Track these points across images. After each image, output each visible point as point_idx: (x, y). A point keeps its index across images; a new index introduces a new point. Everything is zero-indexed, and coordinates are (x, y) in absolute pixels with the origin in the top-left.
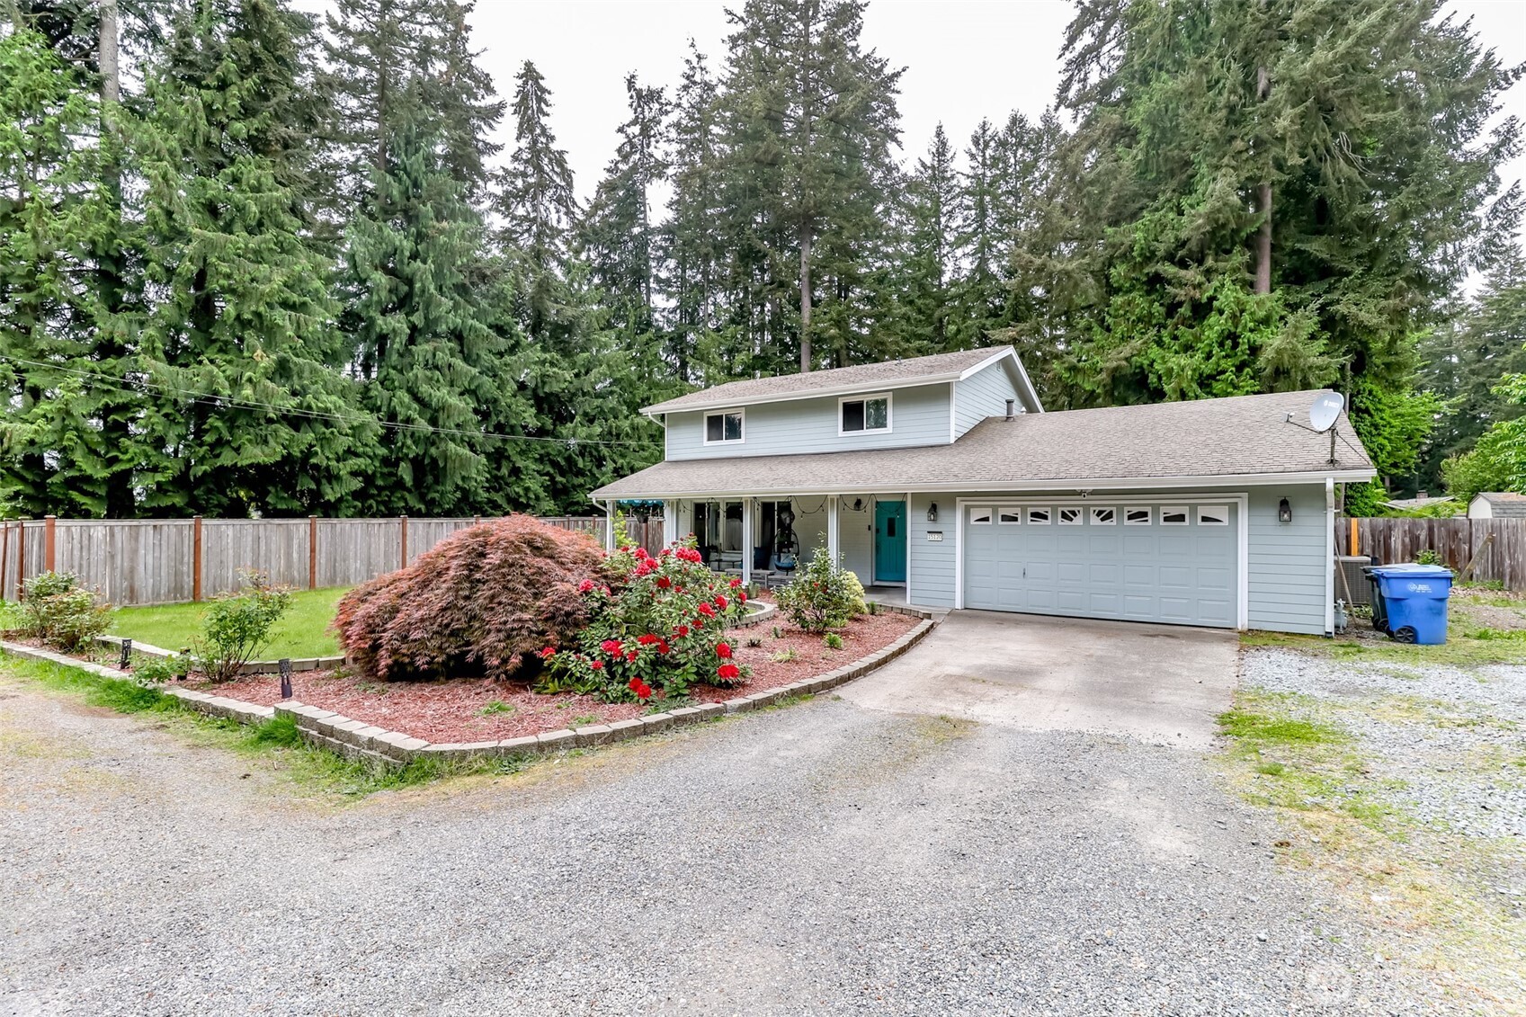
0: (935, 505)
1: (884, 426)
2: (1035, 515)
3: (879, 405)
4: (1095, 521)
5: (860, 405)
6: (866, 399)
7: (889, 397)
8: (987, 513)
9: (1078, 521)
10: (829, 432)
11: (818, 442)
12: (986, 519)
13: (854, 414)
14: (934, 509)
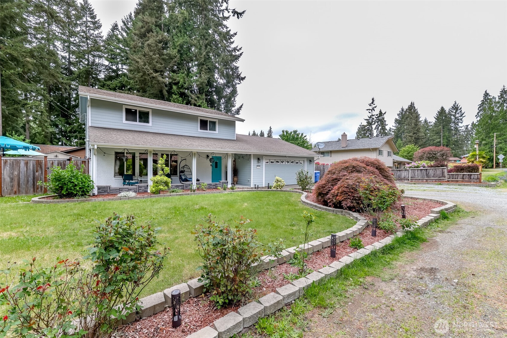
0: (259, 158)
1: (215, 130)
2: (277, 161)
3: (214, 123)
4: (286, 163)
5: (207, 121)
6: (209, 120)
7: (217, 121)
8: (268, 161)
9: (284, 163)
10: (195, 129)
11: (190, 132)
12: (268, 162)
13: (204, 124)
14: (259, 159)
